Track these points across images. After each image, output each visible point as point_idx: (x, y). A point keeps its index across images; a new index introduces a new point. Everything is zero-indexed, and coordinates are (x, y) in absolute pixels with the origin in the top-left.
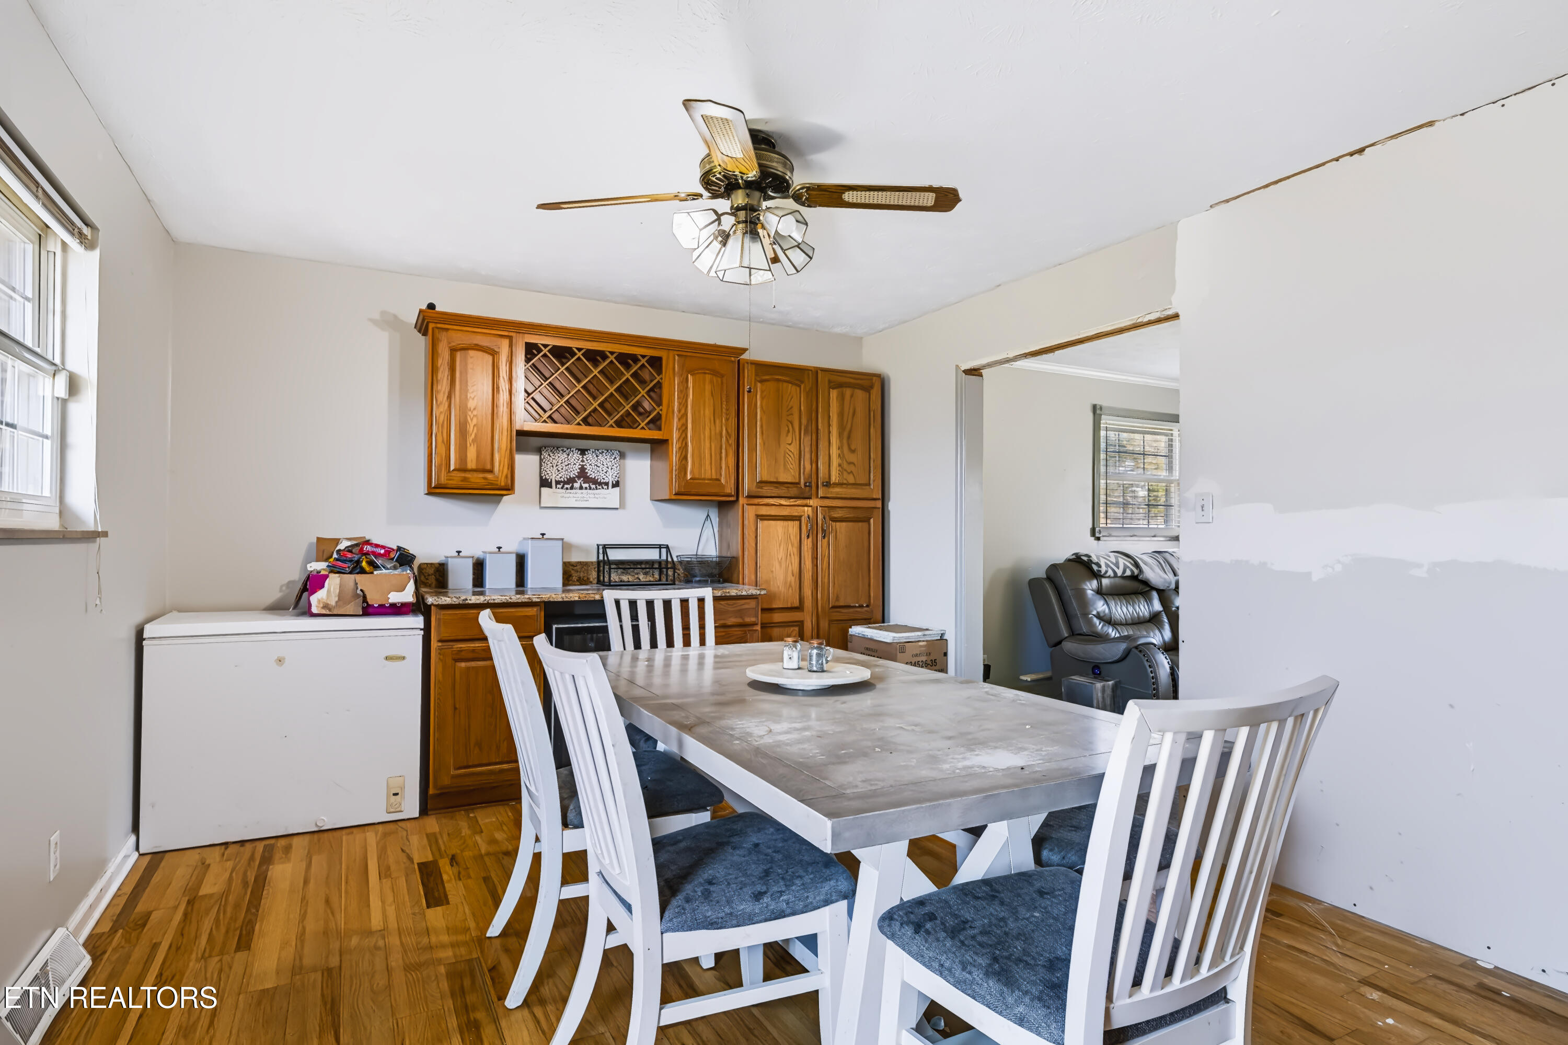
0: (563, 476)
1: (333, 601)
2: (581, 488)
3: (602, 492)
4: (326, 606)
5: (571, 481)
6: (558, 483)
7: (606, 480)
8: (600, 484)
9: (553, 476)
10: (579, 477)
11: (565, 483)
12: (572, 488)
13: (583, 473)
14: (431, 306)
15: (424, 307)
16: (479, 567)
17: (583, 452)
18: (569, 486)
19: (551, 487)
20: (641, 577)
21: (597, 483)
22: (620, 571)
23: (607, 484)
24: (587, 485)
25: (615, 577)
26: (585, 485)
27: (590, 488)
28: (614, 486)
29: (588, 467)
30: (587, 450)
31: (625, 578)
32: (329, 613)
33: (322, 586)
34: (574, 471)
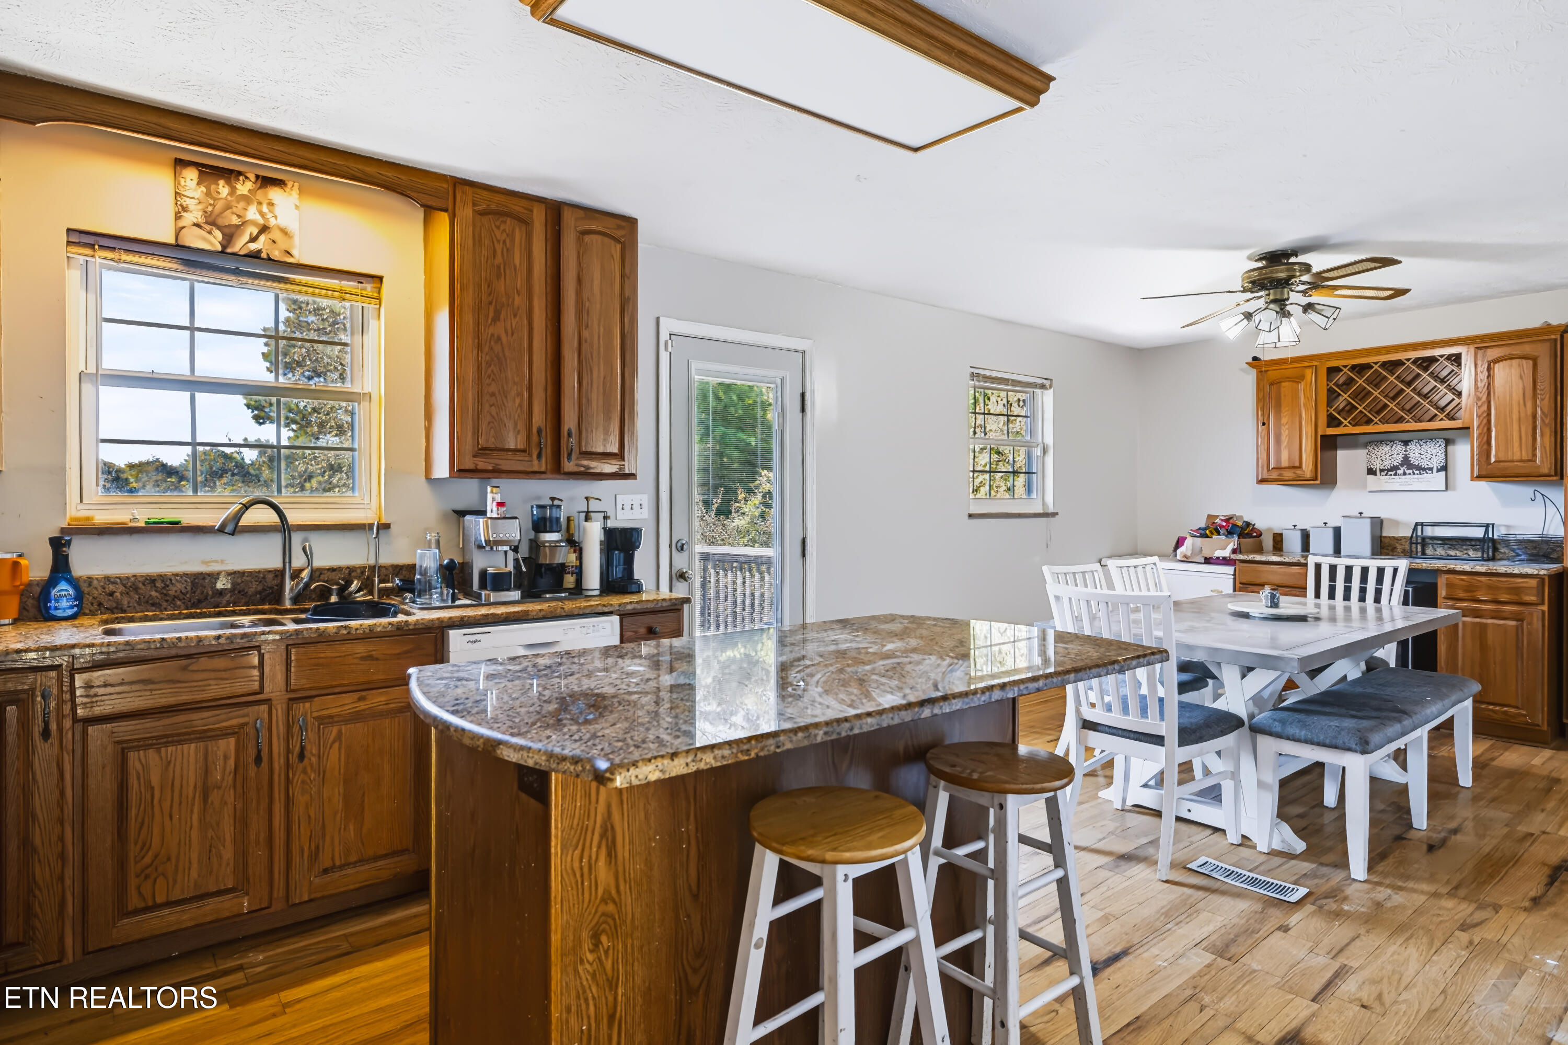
0: (1388, 464)
1: (1189, 553)
2: (1405, 474)
3: (1425, 476)
4: (1185, 556)
5: (1395, 469)
6: (1381, 471)
7: (1431, 466)
8: (1424, 469)
9: (1377, 465)
10: (1402, 465)
11: (1388, 470)
12: (1396, 474)
13: (1406, 462)
14: (1255, 359)
15: (1250, 360)
16: (1306, 536)
17: (1406, 443)
18: (1392, 473)
19: (1375, 474)
20: (1471, 553)
21: (1420, 469)
22: (1446, 546)
23: (1431, 469)
24: (1410, 471)
25: (1440, 551)
26: (1408, 472)
27: (1414, 474)
28: (1438, 470)
29: (1411, 455)
30: (1410, 441)
31: (1452, 553)
32: (1186, 560)
33: (1183, 544)
34: (1400, 458)
